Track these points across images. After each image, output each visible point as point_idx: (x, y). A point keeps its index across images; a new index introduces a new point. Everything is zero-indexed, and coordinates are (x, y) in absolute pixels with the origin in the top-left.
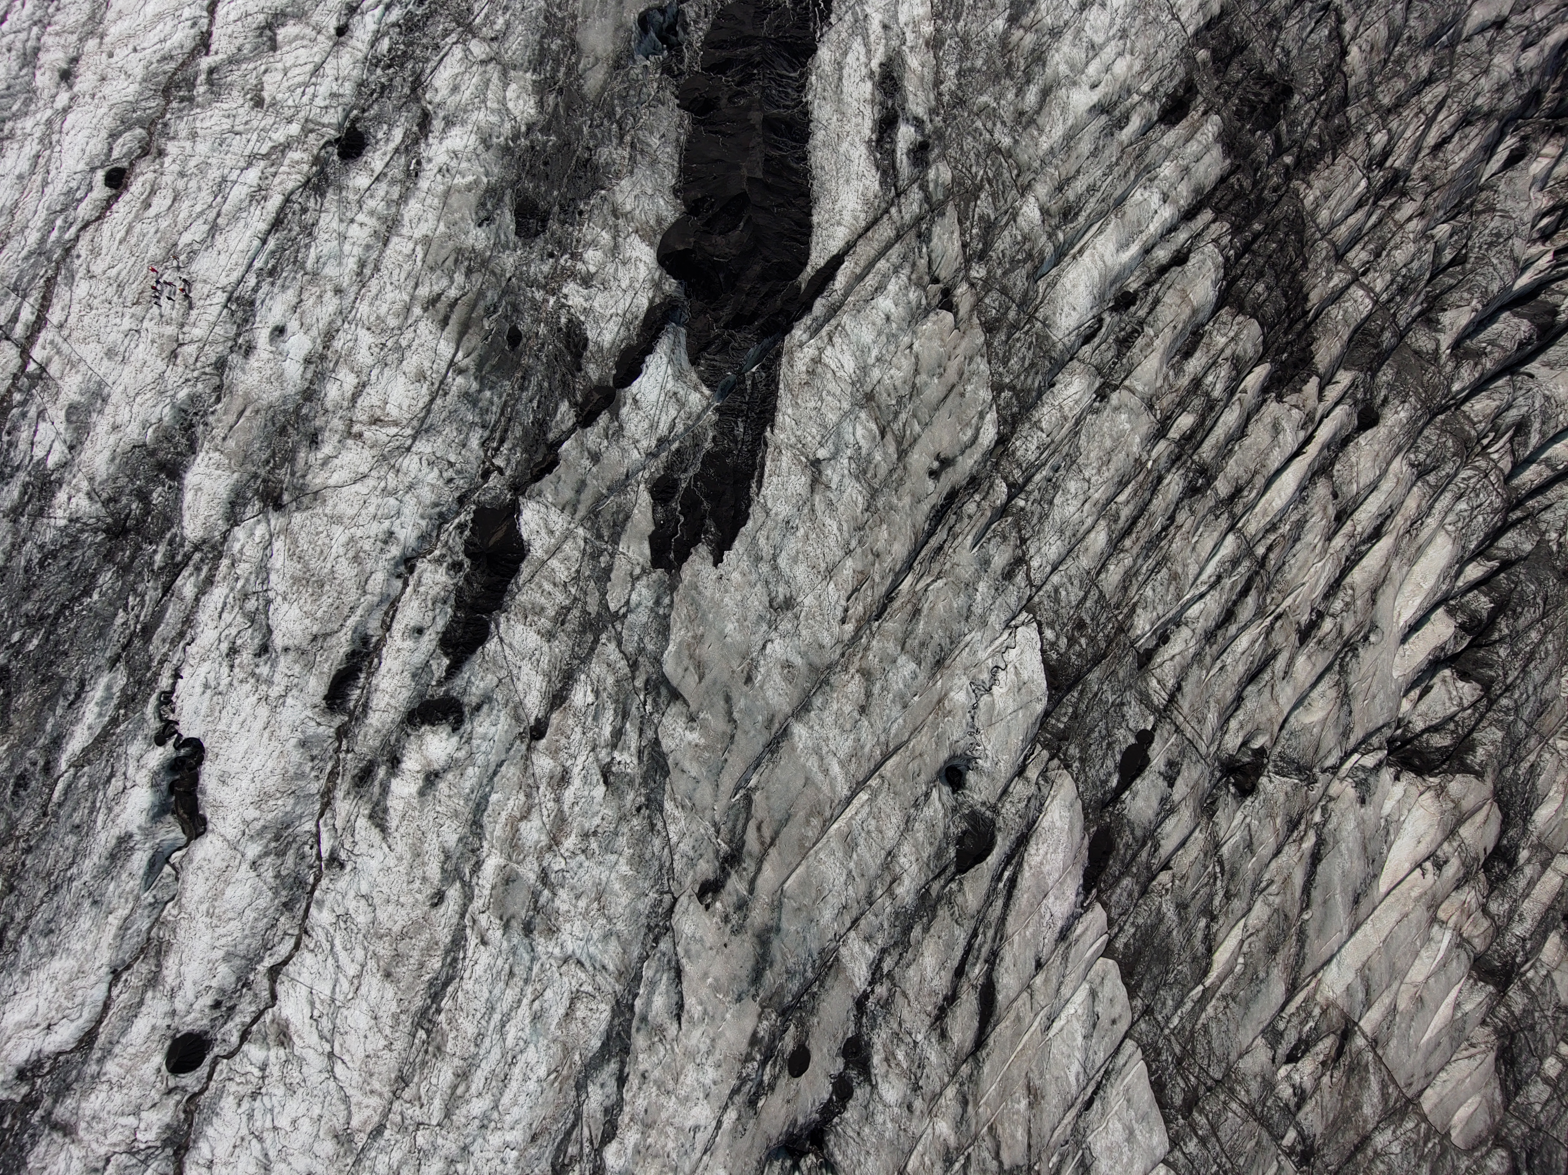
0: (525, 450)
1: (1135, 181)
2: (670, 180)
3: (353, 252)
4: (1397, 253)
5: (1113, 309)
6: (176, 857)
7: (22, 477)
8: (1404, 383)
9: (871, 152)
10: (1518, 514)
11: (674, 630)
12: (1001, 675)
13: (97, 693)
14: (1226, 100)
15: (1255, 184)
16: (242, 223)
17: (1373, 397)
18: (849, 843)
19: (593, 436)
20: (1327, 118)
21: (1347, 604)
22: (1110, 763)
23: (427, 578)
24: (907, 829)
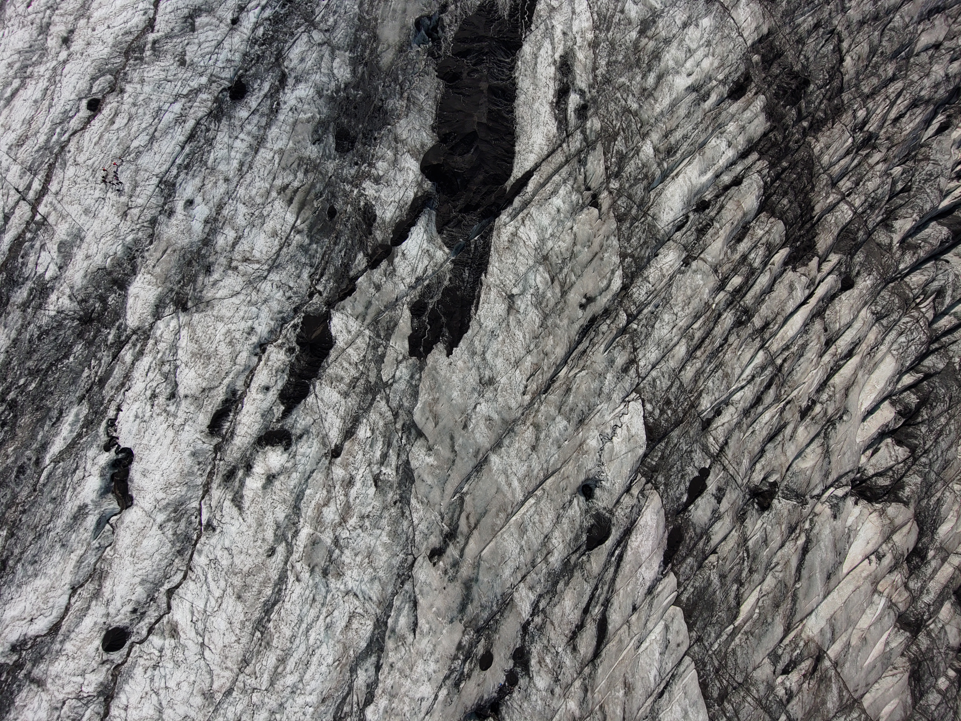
0: (336, 281)
1: (712, 133)
2: (430, 121)
3: (236, 157)
4: (869, 184)
5: (695, 211)
6: (113, 519)
7: (29, 284)
8: (870, 263)
9: (553, 109)
10: (936, 345)
11: (421, 394)
12: (619, 430)
13: (70, 418)
14: (769, 86)
15: (784, 138)
16: (169, 136)
17: (851, 271)
18: (522, 529)
19: (377, 275)
20: (830, 99)
21: (830, 396)
22: (682, 487)
23: (273, 357)
24: (557, 522)
